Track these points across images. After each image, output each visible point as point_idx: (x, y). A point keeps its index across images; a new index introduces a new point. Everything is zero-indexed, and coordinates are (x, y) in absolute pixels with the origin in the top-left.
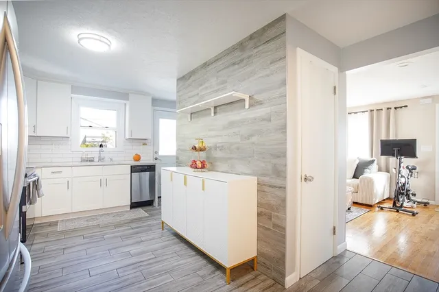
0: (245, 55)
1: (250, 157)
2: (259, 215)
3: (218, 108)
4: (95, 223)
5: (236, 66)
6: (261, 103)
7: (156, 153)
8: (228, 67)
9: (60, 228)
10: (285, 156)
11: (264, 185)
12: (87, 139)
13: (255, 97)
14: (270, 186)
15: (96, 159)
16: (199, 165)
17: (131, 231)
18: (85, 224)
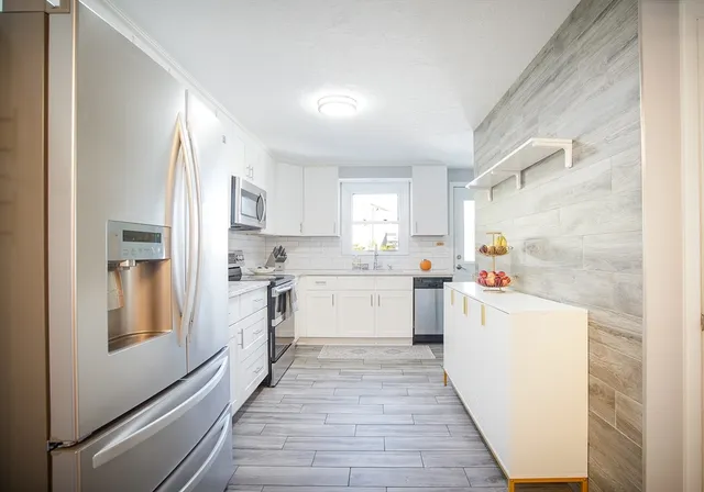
0: (565, 58)
1: (576, 266)
2: (592, 390)
3: (527, 174)
4: (361, 356)
5: (551, 86)
6: (593, 151)
7: (459, 257)
8: (538, 91)
9: (321, 355)
10: (640, 266)
11: (601, 328)
12: (389, 239)
13: (582, 141)
14: (611, 332)
15: (371, 267)
16: (491, 279)
17: (401, 377)
18: (348, 355)
